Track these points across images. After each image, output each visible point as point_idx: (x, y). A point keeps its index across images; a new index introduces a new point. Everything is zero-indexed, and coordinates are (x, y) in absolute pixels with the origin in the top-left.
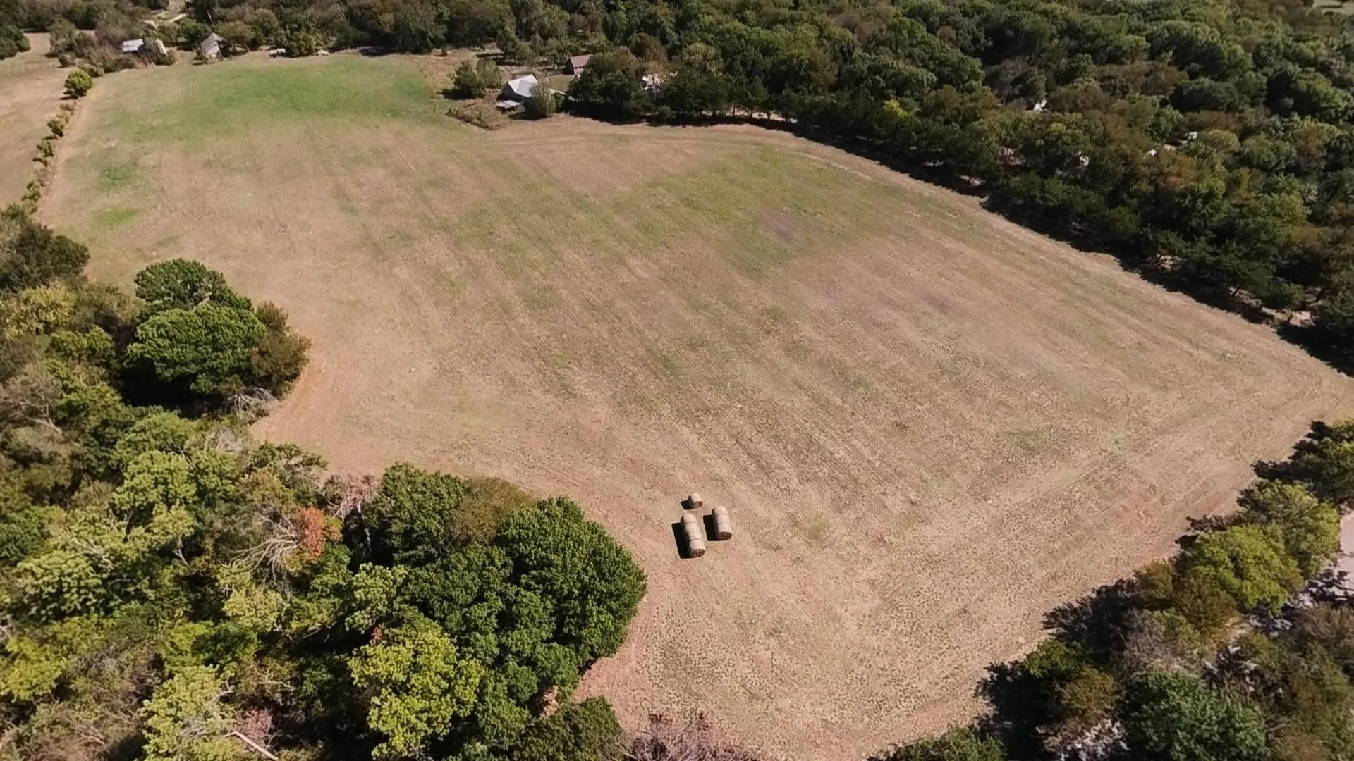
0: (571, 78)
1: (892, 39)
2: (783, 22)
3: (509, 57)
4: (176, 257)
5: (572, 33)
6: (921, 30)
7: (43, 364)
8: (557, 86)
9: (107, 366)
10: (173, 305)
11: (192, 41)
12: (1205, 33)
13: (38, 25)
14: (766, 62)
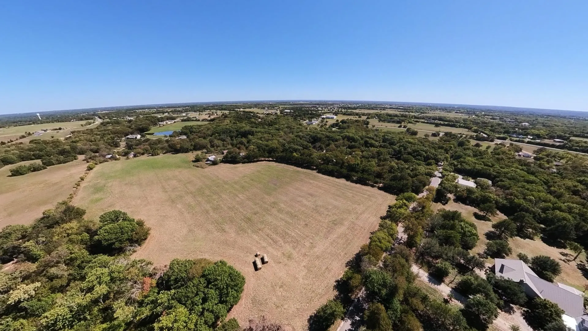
0: (223, 155)
1: (293, 141)
2: (270, 140)
3: (209, 152)
4: (113, 210)
5: (223, 146)
6: (299, 139)
7: (65, 246)
8: (220, 157)
9: (86, 244)
10: (110, 223)
11: (126, 154)
12: (351, 135)
13: (81, 153)
14: (267, 148)
